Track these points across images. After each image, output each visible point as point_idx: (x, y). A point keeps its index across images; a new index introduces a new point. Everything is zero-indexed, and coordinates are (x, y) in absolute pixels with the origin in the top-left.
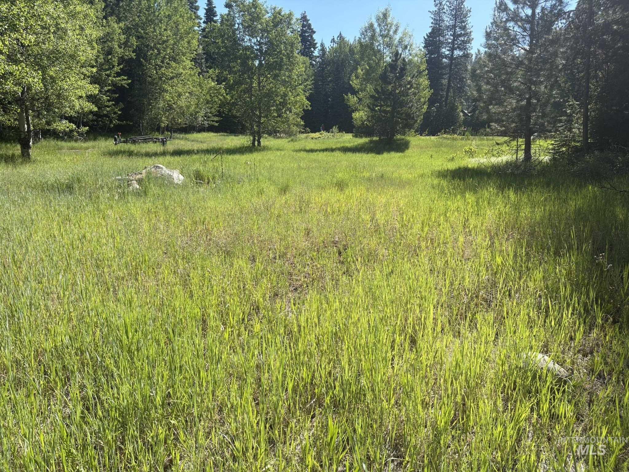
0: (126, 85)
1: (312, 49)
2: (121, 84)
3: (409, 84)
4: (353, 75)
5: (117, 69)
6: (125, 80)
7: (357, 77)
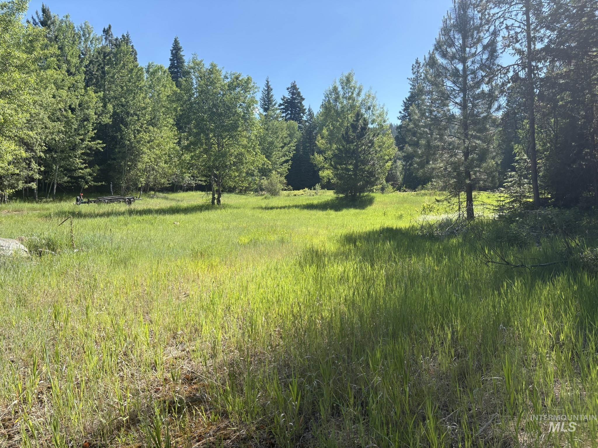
0: (101, 149)
1: (302, 114)
2: (97, 148)
3: (370, 143)
4: (319, 135)
5: (92, 134)
6: (100, 144)
7: (322, 138)
